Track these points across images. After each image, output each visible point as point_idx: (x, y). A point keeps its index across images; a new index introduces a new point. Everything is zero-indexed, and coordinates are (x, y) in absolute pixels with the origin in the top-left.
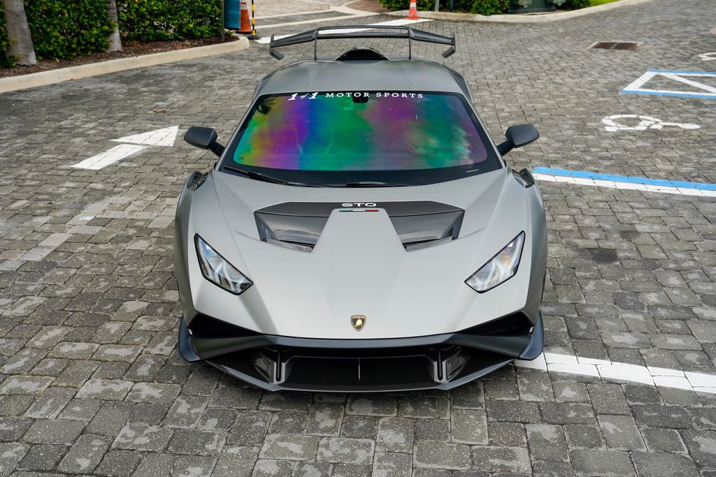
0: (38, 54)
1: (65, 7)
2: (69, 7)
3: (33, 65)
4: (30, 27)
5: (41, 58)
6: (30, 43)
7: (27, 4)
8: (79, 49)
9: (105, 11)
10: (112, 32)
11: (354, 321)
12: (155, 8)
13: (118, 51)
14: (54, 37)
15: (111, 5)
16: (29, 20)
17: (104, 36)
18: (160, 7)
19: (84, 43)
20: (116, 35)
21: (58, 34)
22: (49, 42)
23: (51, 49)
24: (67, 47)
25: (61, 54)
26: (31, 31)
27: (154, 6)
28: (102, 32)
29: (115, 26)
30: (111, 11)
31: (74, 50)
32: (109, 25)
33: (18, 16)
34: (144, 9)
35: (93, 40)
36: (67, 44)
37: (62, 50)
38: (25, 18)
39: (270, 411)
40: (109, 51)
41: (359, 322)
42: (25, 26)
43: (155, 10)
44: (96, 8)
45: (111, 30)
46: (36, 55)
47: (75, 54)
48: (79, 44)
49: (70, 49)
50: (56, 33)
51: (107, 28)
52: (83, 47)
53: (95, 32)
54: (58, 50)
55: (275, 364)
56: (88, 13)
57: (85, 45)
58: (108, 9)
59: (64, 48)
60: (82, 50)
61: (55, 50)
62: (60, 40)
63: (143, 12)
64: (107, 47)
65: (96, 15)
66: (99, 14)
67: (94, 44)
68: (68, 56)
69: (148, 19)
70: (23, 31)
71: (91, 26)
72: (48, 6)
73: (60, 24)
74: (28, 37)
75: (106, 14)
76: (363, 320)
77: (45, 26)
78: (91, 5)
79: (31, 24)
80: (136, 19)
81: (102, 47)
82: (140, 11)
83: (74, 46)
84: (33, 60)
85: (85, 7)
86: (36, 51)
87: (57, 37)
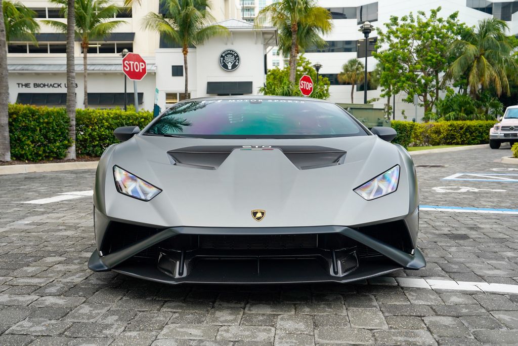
0: (13, 155)
1: (38, 126)
2: (41, 126)
3: (7, 162)
4: (10, 136)
5: (15, 159)
6: (8, 146)
7: (11, 120)
8: (44, 155)
9: (67, 131)
10: (70, 146)
11: (255, 214)
12: (103, 133)
13: (73, 159)
14: (27, 145)
15: (72, 128)
16: (11, 131)
17: (64, 148)
18: (107, 133)
19: (48, 151)
20: (73, 148)
21: (30, 143)
22: (22, 148)
23: (23, 152)
24: (35, 154)
25: (30, 157)
26: (10, 139)
27: (103, 131)
28: (63, 145)
29: (73, 142)
30: (72, 132)
31: (40, 155)
32: (69, 141)
33: (2, 126)
34: (96, 133)
35: (55, 150)
36: (35, 151)
37: (30, 155)
38: (7, 129)
39: (171, 312)
40: (66, 159)
41: (259, 215)
42: (7, 134)
43: (103, 135)
44: (61, 129)
45: (69, 144)
46: (11, 156)
47: (40, 158)
48: (44, 151)
49: (37, 155)
50: (29, 142)
51: (67, 142)
52: (47, 154)
53: (58, 144)
54: (28, 154)
55: (178, 262)
56: (55, 132)
57: (49, 153)
58: (69, 130)
59: (33, 153)
60: (46, 156)
61: (25, 154)
62: (31, 148)
63: (94, 135)
64: (65, 156)
65: (60, 133)
66: (62, 133)
67: (56, 153)
68: (35, 158)
69: (97, 141)
70: (4, 138)
71: (55, 141)
72: (26, 123)
73: (32, 137)
74: (7, 142)
75: (67, 133)
76: (263, 214)
77: (21, 136)
78: (58, 126)
79: (11, 134)
80: (89, 140)
81: (61, 156)
82: (93, 134)
83: (40, 153)
84: (8, 157)
85: (53, 127)
86: (11, 153)
87: (29, 145)
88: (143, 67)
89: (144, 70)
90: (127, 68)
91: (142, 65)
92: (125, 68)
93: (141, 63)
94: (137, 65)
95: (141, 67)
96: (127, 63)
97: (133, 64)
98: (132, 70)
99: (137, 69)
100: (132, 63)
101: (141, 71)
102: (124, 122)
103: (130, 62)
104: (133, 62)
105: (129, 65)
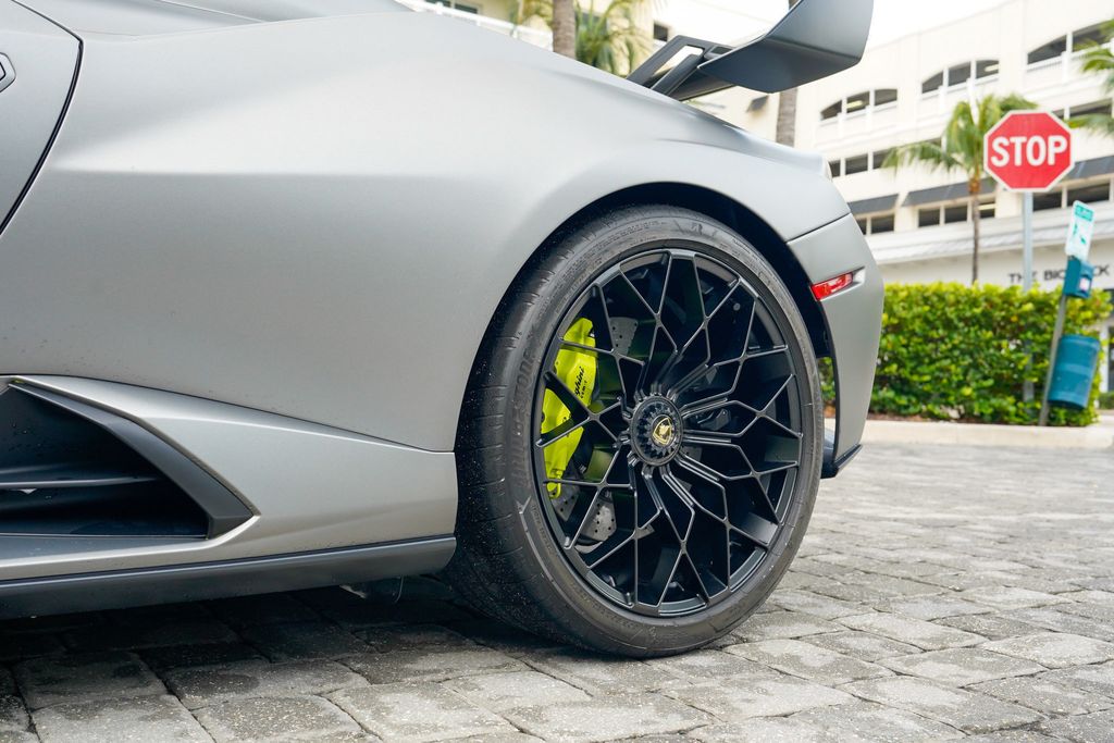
88: (1062, 149)
89: (1063, 158)
90: (1000, 157)
91: (1057, 144)
92: (995, 160)
93: (1052, 139)
94: (1036, 147)
95: (1053, 150)
96: (1001, 145)
97: (1024, 146)
98: (1018, 162)
99: (1036, 156)
100: (1018, 141)
101: (1051, 161)
102: (951, 313)
103: (1013, 139)
104: (1023, 139)
105: (1010, 149)
